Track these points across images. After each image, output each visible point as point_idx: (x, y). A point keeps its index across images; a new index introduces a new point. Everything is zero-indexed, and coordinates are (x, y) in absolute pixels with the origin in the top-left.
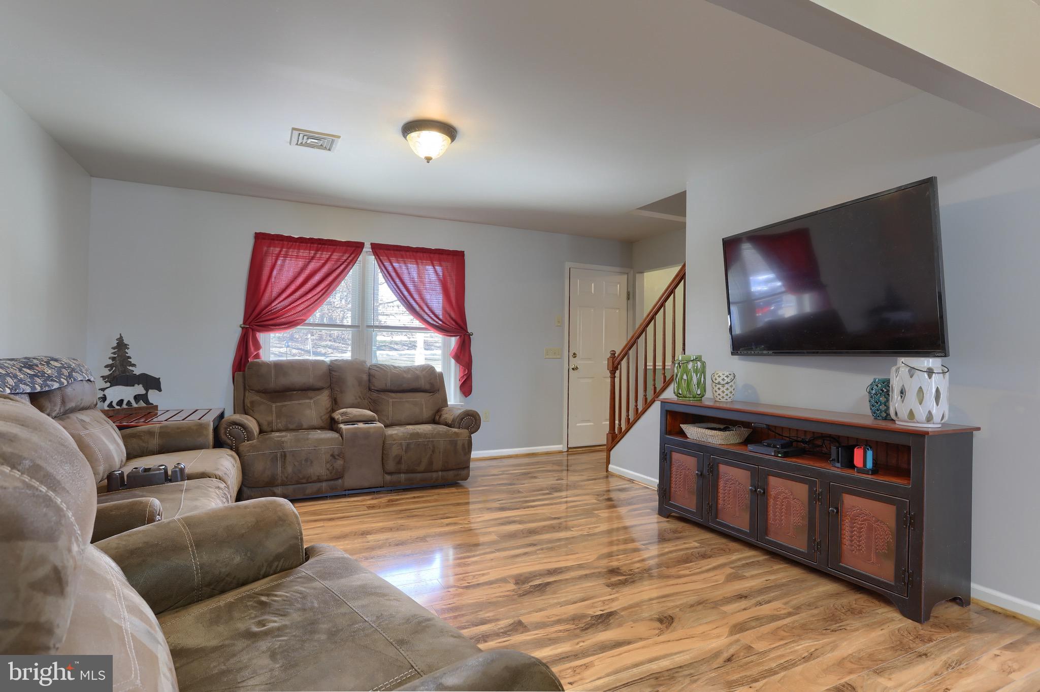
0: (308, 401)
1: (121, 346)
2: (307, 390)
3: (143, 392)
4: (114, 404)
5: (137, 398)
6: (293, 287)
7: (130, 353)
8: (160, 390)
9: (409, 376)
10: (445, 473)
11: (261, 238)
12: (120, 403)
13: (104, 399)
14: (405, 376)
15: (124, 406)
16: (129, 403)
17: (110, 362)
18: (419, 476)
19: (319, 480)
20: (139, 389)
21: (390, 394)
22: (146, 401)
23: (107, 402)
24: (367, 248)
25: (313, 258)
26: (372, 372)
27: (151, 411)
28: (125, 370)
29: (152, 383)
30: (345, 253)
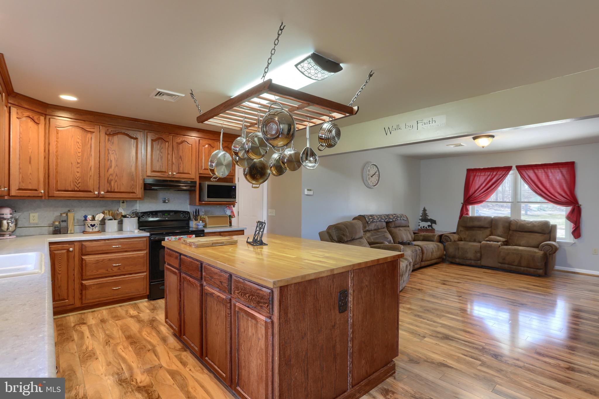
0: (480, 232)
1: (425, 210)
2: (481, 228)
3: (431, 224)
4: (422, 227)
5: (429, 226)
6: (481, 187)
7: (427, 212)
8: (436, 224)
9: (530, 225)
10: (529, 269)
11: (469, 171)
12: (424, 227)
13: (419, 225)
14: (527, 225)
15: (425, 228)
16: (426, 227)
17: (422, 215)
18: (514, 267)
19: (470, 259)
20: (429, 223)
21: (519, 232)
22: (432, 227)
23: (420, 226)
24: (514, 167)
25: (489, 175)
26: (512, 222)
27: (433, 230)
28: (426, 218)
29: (433, 222)
30: (503, 171)
